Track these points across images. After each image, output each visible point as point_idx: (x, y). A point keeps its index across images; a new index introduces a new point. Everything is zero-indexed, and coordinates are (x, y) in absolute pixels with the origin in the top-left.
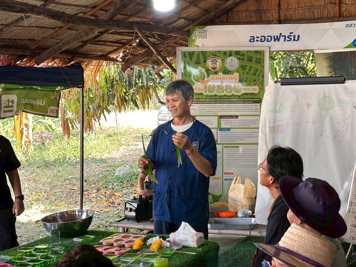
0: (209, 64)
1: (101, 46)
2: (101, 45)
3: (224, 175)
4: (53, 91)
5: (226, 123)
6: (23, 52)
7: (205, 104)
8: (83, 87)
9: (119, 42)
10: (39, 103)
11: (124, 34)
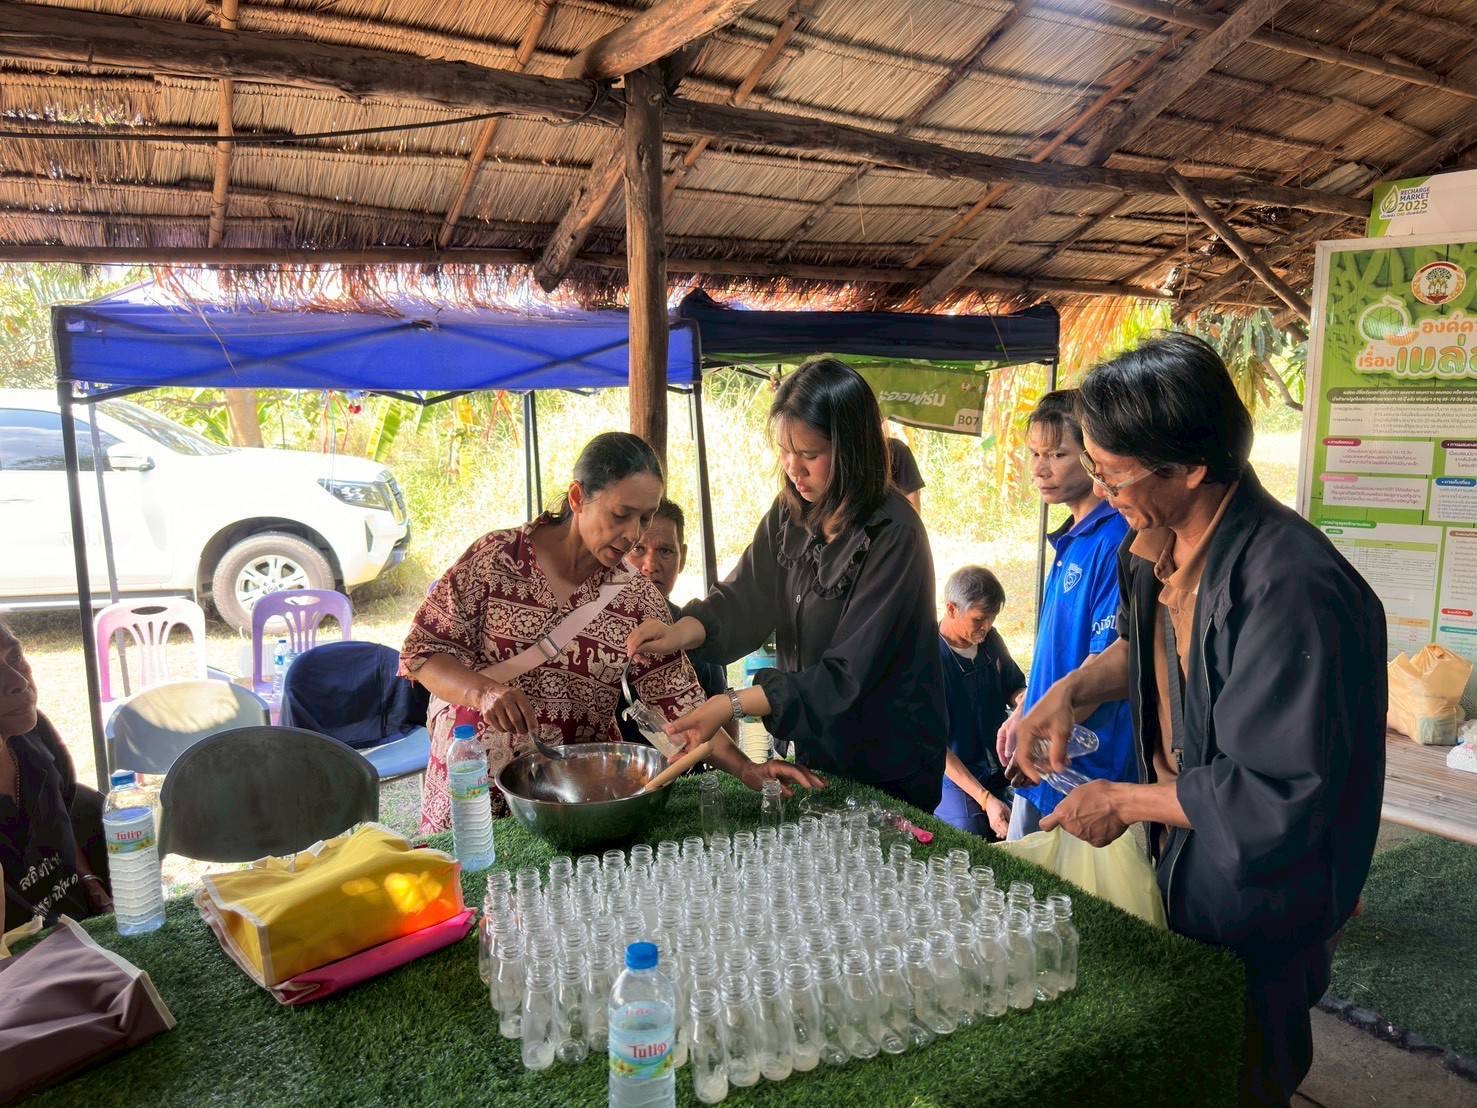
0: (1422, 285)
1: (1104, 256)
2: (1104, 251)
3: (1440, 614)
4: (967, 372)
5: (1462, 462)
6: (886, 274)
7: (1394, 406)
8: (1055, 363)
9: (1155, 242)
10: (930, 400)
11: (1167, 218)
